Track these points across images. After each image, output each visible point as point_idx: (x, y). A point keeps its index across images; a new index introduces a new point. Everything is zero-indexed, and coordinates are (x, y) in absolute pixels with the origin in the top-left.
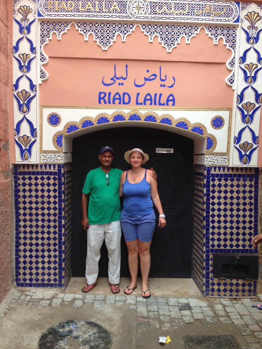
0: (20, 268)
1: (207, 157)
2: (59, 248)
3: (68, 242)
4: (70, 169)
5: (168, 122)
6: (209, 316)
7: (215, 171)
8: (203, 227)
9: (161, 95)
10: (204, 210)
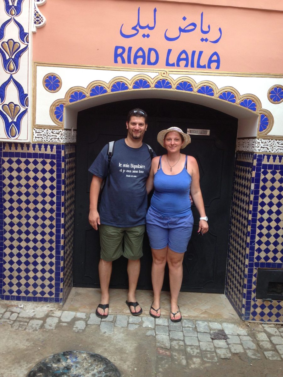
0: (5, 277)
1: (258, 141)
2: (56, 254)
3: (68, 245)
4: (72, 151)
5: (208, 92)
6: (251, 349)
7: (268, 161)
8: (248, 234)
9: (201, 53)
10: (249, 212)
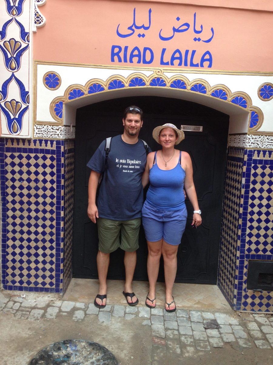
0: (8, 268)
1: (249, 137)
2: (56, 246)
3: (68, 238)
4: (71, 147)
5: (202, 90)
6: (242, 338)
7: (258, 156)
8: (239, 227)
9: (194, 52)
10: (240, 205)
